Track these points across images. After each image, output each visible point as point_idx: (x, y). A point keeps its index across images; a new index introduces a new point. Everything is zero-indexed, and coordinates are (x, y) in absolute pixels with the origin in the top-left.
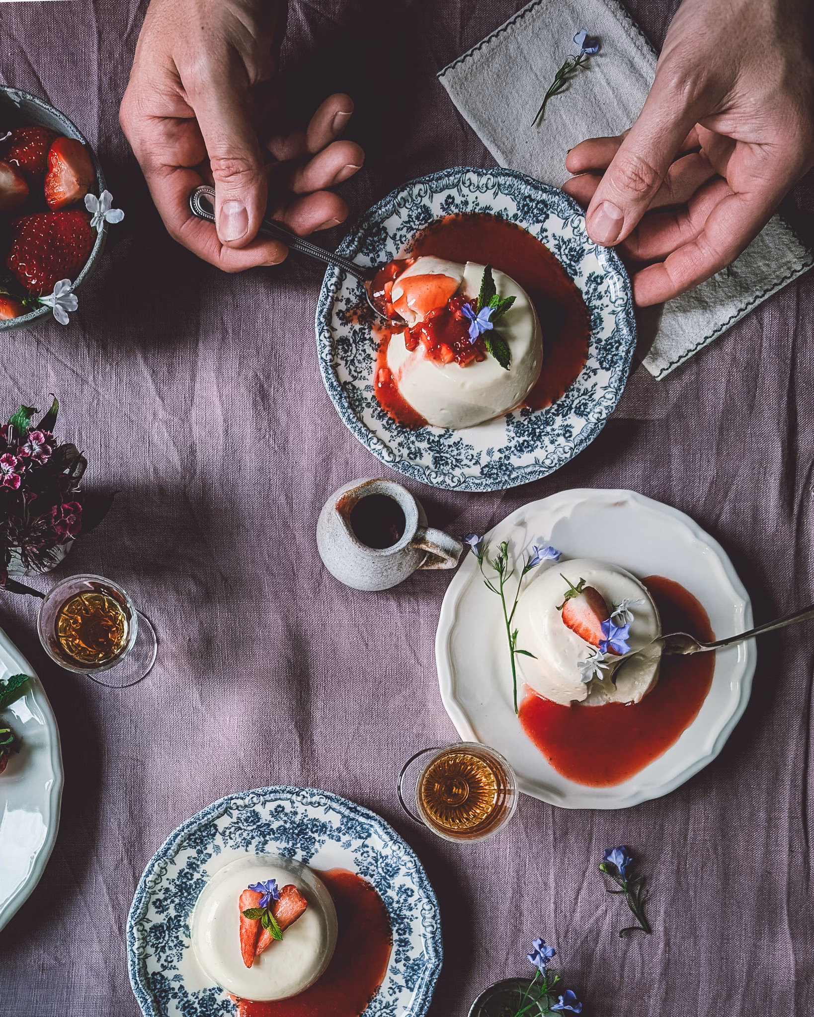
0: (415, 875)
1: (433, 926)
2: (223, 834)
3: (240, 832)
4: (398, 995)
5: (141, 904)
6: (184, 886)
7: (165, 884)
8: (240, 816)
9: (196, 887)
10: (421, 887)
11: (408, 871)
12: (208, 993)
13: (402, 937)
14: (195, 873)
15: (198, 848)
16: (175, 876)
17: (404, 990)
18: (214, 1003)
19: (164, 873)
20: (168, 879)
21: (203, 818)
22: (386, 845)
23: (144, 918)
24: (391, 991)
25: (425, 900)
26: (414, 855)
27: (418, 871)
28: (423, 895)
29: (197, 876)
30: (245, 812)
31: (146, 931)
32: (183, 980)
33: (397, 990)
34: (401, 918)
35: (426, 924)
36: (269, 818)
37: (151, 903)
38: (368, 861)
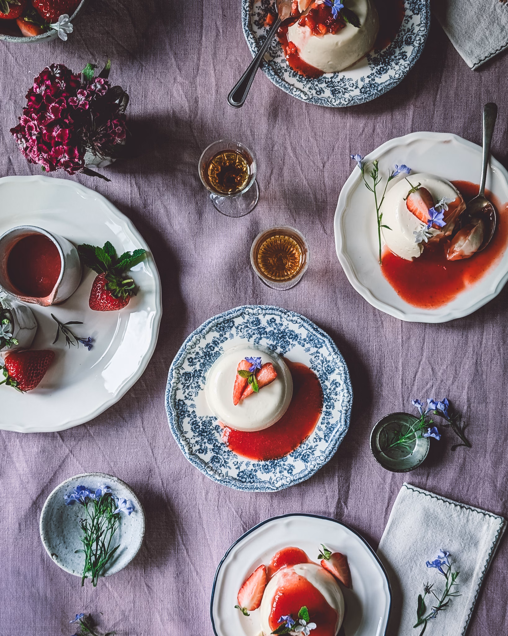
0: (343, 375)
1: (347, 407)
2: (237, 328)
3: (247, 329)
4: (318, 443)
5: (181, 358)
6: (208, 353)
7: (197, 349)
8: (249, 319)
9: (215, 355)
10: (345, 382)
11: (340, 372)
12: (208, 419)
13: (328, 410)
14: (216, 347)
15: (221, 333)
16: (204, 346)
17: (323, 440)
18: (211, 425)
19: (198, 342)
20: (199, 347)
21: (227, 315)
22: (330, 354)
23: (181, 366)
24: (315, 440)
25: (346, 391)
26: (345, 363)
27: (345, 373)
28: (345, 387)
29: (216, 349)
30: (252, 317)
31: (180, 374)
32: (195, 407)
33: (318, 440)
34: (330, 399)
35: (343, 405)
36: (266, 324)
37: (186, 358)
38: (318, 362)
